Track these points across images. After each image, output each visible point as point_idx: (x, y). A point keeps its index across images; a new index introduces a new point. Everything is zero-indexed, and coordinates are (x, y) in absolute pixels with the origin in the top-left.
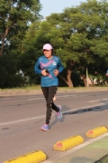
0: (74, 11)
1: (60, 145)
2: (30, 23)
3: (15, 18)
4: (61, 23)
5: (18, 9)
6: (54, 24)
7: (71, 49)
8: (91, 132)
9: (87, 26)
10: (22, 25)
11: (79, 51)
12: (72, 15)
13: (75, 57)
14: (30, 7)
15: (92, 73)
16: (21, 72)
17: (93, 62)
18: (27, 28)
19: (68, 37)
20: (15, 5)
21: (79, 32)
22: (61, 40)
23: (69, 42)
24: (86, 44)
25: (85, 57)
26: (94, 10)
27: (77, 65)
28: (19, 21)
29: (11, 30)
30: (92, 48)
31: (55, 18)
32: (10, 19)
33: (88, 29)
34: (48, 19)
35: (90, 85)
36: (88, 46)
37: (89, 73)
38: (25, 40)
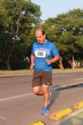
0: (64, 16)
1: (55, 116)
2: (33, 25)
3: (23, 21)
4: (55, 25)
5: (25, 15)
6: (50, 25)
7: (62, 42)
8: (78, 105)
9: (73, 27)
10: (28, 26)
11: (68, 44)
12: (63, 19)
13: (65, 48)
14: (33, 13)
15: (76, 59)
16: (27, 58)
17: (77, 51)
18: (32, 28)
19: (60, 34)
20: (24, 13)
21: (68, 30)
22: (55, 36)
23: (61, 37)
24: (73, 39)
25: (72, 48)
26: (78, 16)
27: (66, 53)
28: (26, 24)
29: (20, 29)
30: (77, 42)
31: (51, 21)
32: (20, 22)
33: (74, 29)
34: (46, 22)
35: (75, 67)
36: (74, 40)
37: (75, 59)
38: (30, 37)
